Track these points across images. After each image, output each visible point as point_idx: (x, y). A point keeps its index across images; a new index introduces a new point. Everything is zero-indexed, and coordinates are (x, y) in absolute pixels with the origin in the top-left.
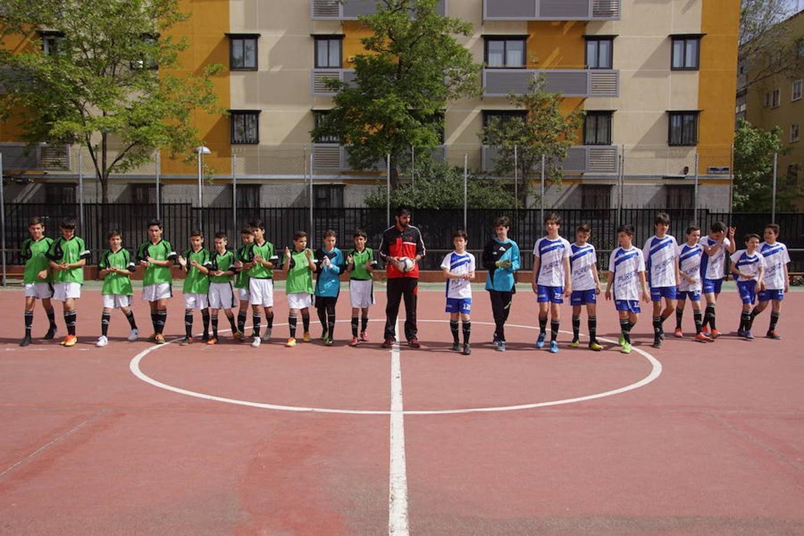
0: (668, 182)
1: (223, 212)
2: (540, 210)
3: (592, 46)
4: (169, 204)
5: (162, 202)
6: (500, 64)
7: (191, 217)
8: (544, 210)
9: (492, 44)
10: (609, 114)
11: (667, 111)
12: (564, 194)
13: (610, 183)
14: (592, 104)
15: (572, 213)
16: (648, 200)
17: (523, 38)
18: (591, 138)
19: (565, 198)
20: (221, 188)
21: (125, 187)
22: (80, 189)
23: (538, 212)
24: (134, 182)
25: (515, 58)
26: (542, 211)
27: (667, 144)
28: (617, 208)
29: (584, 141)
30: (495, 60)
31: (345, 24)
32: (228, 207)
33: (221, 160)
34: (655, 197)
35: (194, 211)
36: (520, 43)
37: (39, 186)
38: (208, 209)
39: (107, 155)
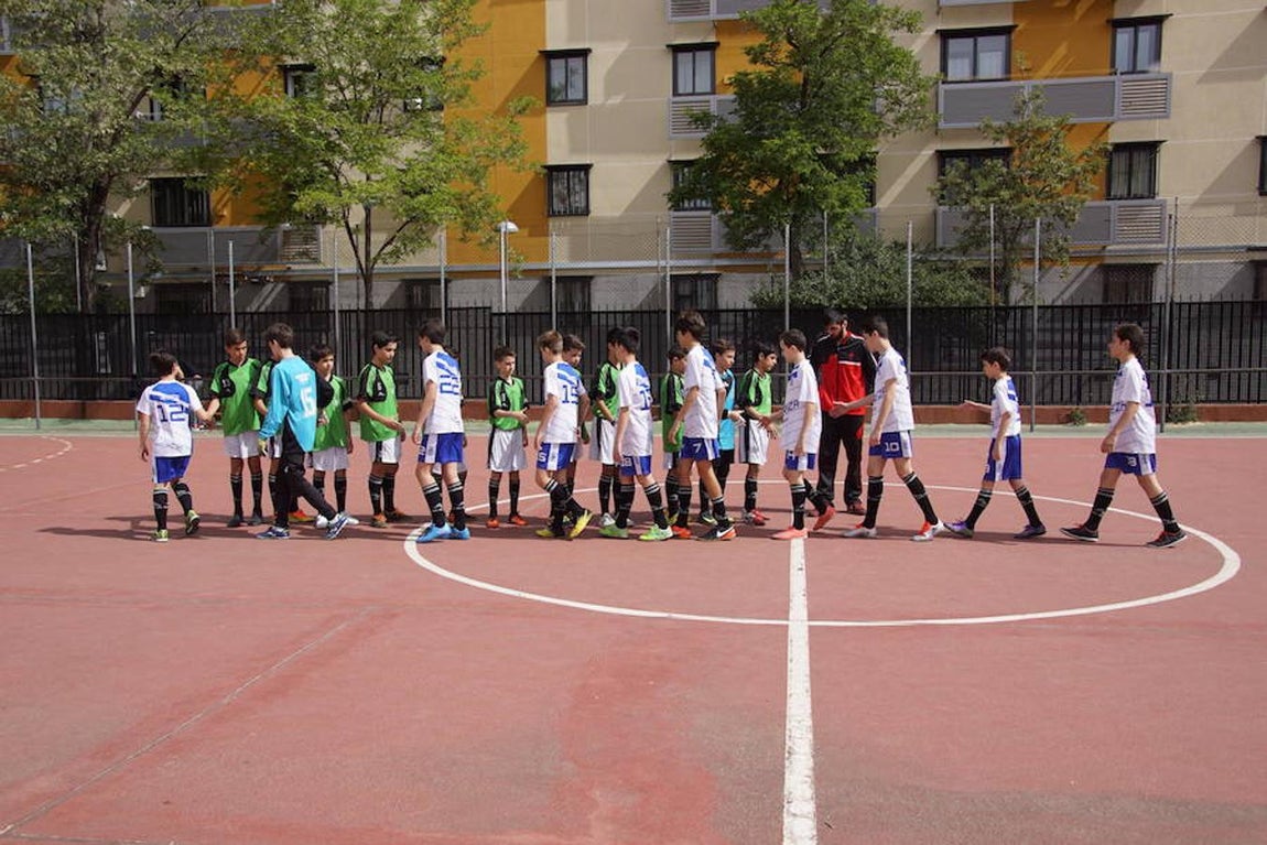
0: (1258, 256)
1: (536, 318)
2: (1032, 307)
3: (1123, 37)
4: (459, 309)
5: (449, 306)
6: (967, 75)
7: (491, 326)
8: (1039, 307)
9: (953, 44)
10: (1152, 148)
11: (1257, 137)
12: (1073, 282)
13: (1152, 261)
14: (1122, 133)
15: (1087, 310)
16: (1220, 286)
17: (1005, 31)
18: (1119, 187)
19: (1075, 286)
20: (533, 284)
21: (397, 284)
22: (335, 289)
23: (1029, 311)
24: (407, 277)
25: (991, 64)
26: (1036, 309)
27: (1257, 193)
28: (1163, 301)
29: (1109, 194)
30: (959, 69)
31: (720, 27)
32: (543, 311)
33: (535, 241)
34: (1234, 281)
35: (495, 319)
36: (1002, 39)
37: (281, 285)
38: (516, 314)
39: (372, 239)
